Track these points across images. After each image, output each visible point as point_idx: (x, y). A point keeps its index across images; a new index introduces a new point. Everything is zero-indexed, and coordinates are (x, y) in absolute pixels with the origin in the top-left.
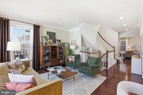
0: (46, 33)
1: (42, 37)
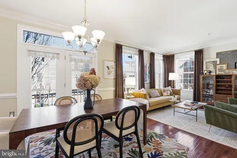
0: (215, 56)
1: (206, 62)
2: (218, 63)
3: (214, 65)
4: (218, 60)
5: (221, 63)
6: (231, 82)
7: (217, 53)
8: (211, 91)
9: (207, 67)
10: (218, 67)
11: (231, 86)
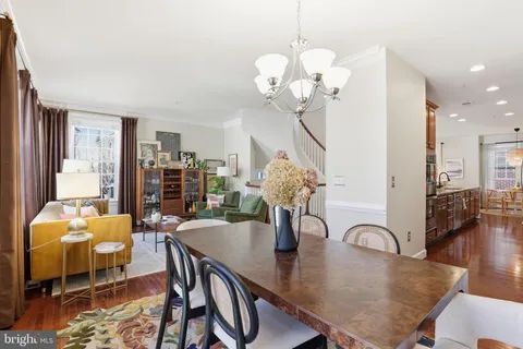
1: (142, 146)
2: (159, 149)
3: (154, 151)
4: (159, 143)
5: (163, 150)
6: (179, 180)
7: (158, 132)
8: (153, 196)
9: (144, 155)
10: (160, 155)
11: (179, 186)
